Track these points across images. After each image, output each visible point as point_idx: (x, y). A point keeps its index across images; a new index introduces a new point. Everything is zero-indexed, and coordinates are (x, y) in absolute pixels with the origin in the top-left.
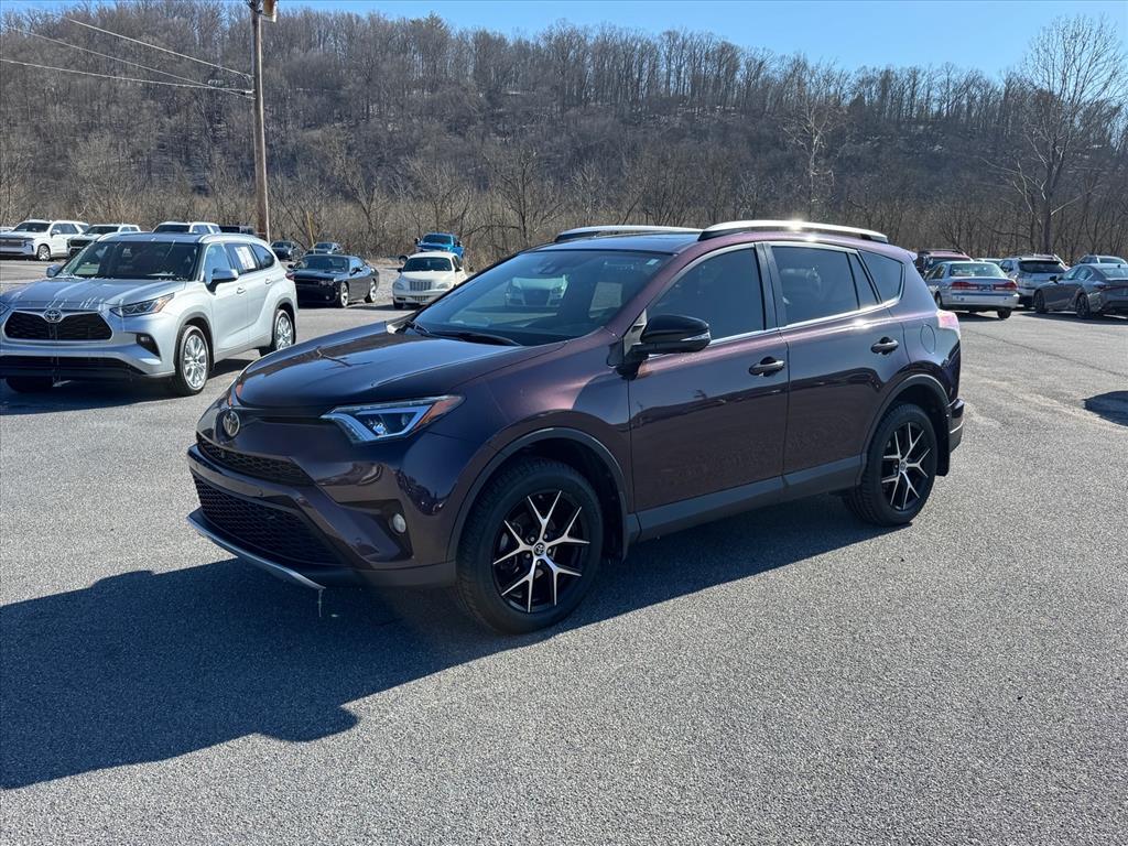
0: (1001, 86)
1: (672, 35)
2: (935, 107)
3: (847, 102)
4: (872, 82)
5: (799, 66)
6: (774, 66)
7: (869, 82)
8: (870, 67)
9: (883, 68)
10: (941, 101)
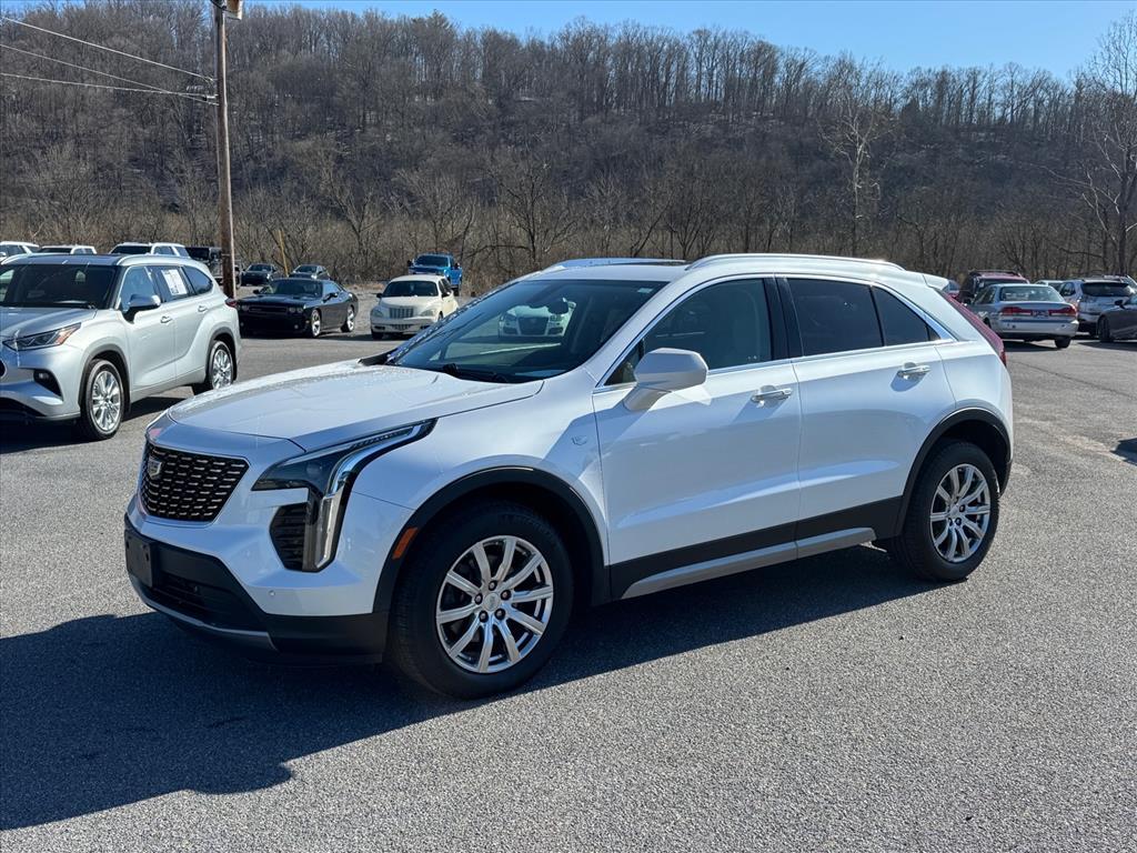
0: (1071, 88)
1: (702, 35)
2: (998, 112)
3: (899, 106)
4: (926, 85)
5: (845, 68)
6: (818, 68)
7: (923, 85)
8: (925, 68)
9: (939, 69)
10: (1005, 105)
